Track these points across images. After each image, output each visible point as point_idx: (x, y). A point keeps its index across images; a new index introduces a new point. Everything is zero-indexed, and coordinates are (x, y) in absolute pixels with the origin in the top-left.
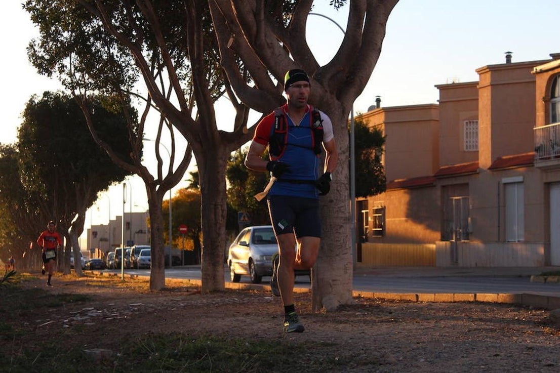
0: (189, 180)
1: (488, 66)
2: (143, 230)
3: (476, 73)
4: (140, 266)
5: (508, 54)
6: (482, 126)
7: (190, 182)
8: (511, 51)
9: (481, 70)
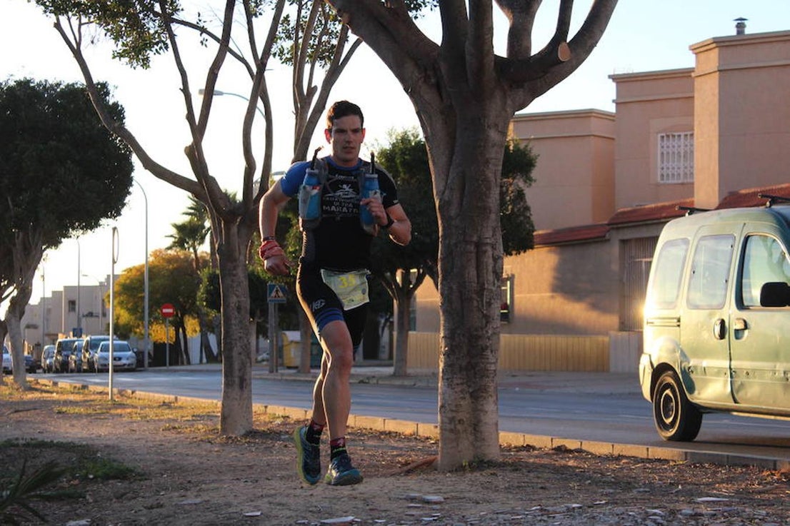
0: (172, 236)
1: (714, 38)
2: (94, 312)
3: (691, 52)
4: (100, 367)
5: (739, 22)
6: (700, 140)
7: (173, 239)
8: (744, 17)
9: (702, 47)
